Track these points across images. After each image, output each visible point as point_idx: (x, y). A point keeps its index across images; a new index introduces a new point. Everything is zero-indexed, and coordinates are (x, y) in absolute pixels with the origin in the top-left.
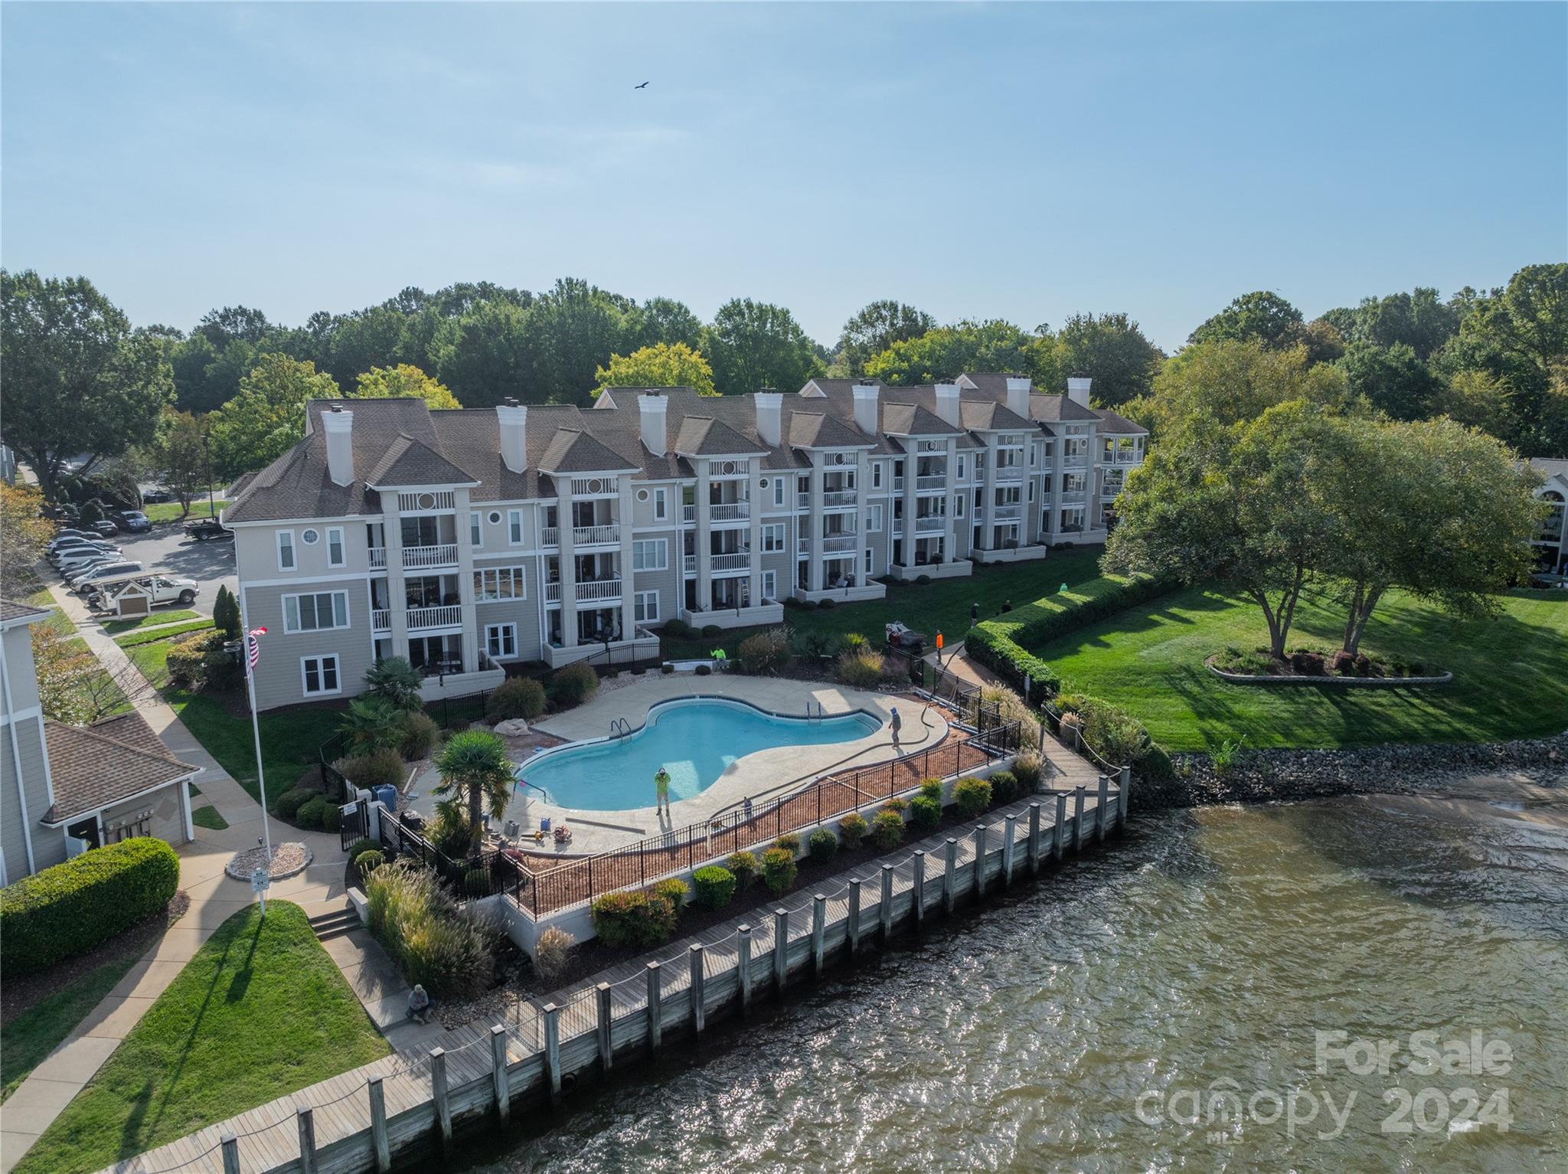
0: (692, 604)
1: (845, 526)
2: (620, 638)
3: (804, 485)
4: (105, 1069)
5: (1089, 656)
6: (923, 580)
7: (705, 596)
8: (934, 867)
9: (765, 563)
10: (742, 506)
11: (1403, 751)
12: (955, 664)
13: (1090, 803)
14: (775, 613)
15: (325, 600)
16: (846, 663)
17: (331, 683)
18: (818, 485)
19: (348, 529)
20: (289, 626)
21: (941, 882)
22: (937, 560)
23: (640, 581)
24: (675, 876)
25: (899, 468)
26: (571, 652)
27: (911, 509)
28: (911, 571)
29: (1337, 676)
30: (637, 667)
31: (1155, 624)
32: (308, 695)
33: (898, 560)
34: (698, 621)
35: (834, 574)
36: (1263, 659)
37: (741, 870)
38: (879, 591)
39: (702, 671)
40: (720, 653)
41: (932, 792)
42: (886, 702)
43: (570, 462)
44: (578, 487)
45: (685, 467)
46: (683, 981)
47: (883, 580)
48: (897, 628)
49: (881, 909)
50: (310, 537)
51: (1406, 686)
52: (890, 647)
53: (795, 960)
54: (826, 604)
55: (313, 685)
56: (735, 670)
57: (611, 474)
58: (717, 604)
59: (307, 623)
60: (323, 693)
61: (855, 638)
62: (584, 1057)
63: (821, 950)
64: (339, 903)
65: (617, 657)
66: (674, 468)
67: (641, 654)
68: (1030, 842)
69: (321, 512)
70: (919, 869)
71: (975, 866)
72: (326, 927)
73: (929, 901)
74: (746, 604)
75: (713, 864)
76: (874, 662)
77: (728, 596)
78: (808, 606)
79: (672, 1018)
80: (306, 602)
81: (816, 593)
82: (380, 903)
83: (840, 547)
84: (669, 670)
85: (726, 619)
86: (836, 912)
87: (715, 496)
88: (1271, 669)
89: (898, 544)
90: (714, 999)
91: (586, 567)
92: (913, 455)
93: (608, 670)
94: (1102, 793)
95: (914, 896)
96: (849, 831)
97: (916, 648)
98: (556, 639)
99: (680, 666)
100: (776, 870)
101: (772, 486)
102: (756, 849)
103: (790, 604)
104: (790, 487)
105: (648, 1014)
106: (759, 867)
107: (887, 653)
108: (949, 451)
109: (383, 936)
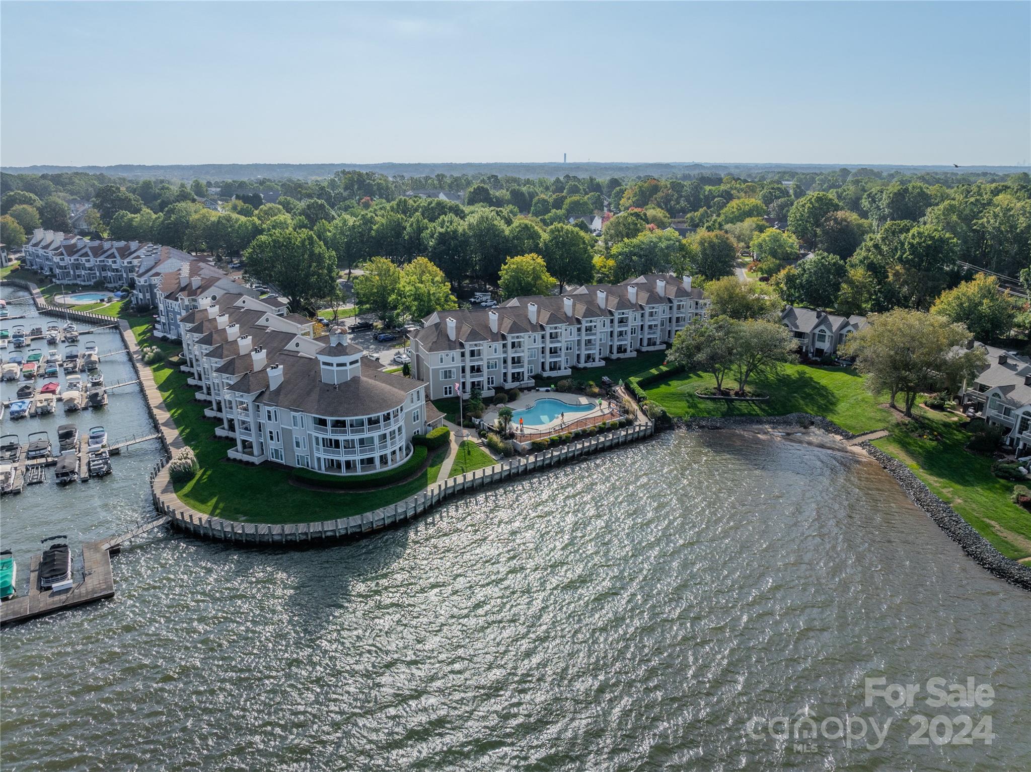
0: (543, 369)
1: (593, 342)
2: (523, 380)
3: (579, 330)
4: (455, 461)
5: (663, 389)
6: (619, 359)
7: (547, 367)
8: (602, 439)
9: (566, 355)
10: (559, 339)
11: (738, 418)
12: (620, 390)
13: (642, 428)
14: (569, 372)
15: (450, 371)
16: (588, 390)
17: (450, 393)
18: (583, 330)
19: (456, 353)
20: (441, 378)
21: (603, 442)
22: (625, 351)
23: (529, 362)
24: (547, 438)
25: (612, 321)
26: (510, 385)
27: (615, 334)
28: (615, 356)
29: (734, 397)
30: (529, 389)
31: (690, 377)
32: (445, 396)
33: (611, 352)
34: (545, 375)
35: (588, 357)
36: (713, 391)
37: (560, 437)
38: (603, 363)
39: (547, 391)
40: (553, 386)
41: (604, 424)
42: (597, 401)
43: (511, 331)
44: (513, 338)
45: (542, 328)
46: (550, 456)
47: (604, 359)
48: (606, 378)
49: (589, 447)
50: (447, 355)
51: (753, 401)
52: (602, 384)
53: (571, 455)
54: (585, 368)
55: (446, 393)
56: (557, 391)
57: (522, 334)
58: (551, 369)
59: (446, 377)
60: (448, 395)
61: (591, 383)
62: (532, 466)
63: (576, 453)
64: (480, 441)
65: (523, 386)
66: (539, 328)
67: (530, 385)
68: (626, 436)
69: (450, 349)
70: (598, 440)
71: (612, 440)
72: (479, 445)
73: (600, 446)
74: (560, 369)
75: (554, 436)
76: (596, 390)
77: (554, 367)
78: (580, 369)
79: (547, 462)
80: (446, 372)
81: (582, 365)
82: (491, 440)
83: (590, 349)
84: (538, 390)
85: (554, 374)
86: (579, 446)
87: (551, 337)
88: (714, 394)
89: (611, 346)
90: (555, 459)
91: (513, 360)
92: (617, 317)
93: (522, 390)
94: (646, 426)
95: (597, 445)
96: (584, 431)
97: (610, 386)
98: (505, 381)
99: (541, 389)
100: (567, 438)
101: (569, 330)
102: (564, 433)
103: (574, 368)
104: (574, 330)
105: (543, 460)
106: (564, 438)
107: (601, 388)
108: (630, 314)
109: (491, 446)
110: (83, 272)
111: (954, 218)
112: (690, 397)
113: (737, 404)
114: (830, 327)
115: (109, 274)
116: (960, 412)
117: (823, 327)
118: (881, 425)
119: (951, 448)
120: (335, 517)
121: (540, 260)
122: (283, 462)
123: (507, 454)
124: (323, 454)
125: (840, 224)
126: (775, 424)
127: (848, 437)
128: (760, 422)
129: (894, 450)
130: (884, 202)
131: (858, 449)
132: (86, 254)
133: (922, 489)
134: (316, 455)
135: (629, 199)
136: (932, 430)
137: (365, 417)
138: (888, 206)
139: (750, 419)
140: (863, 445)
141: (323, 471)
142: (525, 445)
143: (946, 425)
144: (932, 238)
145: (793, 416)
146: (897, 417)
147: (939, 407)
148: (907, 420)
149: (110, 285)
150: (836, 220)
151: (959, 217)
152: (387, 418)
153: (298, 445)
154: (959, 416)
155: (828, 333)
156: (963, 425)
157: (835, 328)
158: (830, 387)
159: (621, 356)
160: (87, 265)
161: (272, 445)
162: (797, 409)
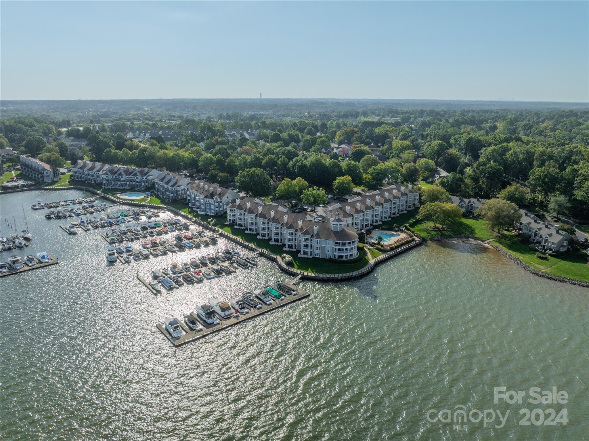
1: (387, 211)
2: (368, 226)
4: (370, 255)
5: (417, 228)
7: (374, 222)
9: (380, 217)
10: (378, 211)
11: (445, 237)
12: (404, 228)
16: (394, 229)
22: (395, 214)
24: (393, 246)
29: (441, 230)
31: (422, 223)
33: (390, 215)
35: (385, 217)
39: (378, 230)
40: (380, 228)
41: (407, 240)
47: (389, 217)
51: (448, 230)
53: (402, 251)
56: (382, 230)
61: (392, 226)
67: (371, 228)
68: (415, 244)
72: (374, 249)
74: (378, 222)
75: (395, 245)
76: (396, 229)
77: (376, 221)
80: (347, 225)
82: (377, 247)
83: (386, 214)
85: (377, 224)
87: (376, 211)
88: (435, 229)
94: (419, 240)
96: (403, 243)
97: (399, 227)
98: (363, 227)
100: (399, 245)
102: (397, 244)
108: (397, 201)
109: (377, 249)
110: (119, 183)
111: (495, 154)
112: (426, 230)
113: (443, 232)
114: (465, 203)
115: (134, 183)
116: (514, 231)
117: (462, 203)
118: (492, 237)
119: (514, 243)
120: (346, 273)
121: (350, 178)
122: (320, 257)
123: (384, 251)
124: (337, 254)
125: (450, 156)
126: (458, 238)
127: (483, 241)
128: (453, 238)
129: (497, 244)
130: (463, 144)
131: (486, 245)
132: (120, 174)
133: (510, 255)
134: (335, 254)
135: (340, 136)
136: (508, 238)
137: (347, 242)
138: (464, 145)
139: (450, 237)
140: (488, 243)
141: (337, 258)
142: (389, 248)
143: (511, 236)
144: (495, 169)
145: (462, 235)
146: (496, 234)
147: (508, 230)
148: (499, 235)
149: (136, 189)
150: (448, 154)
151: (497, 154)
152: (353, 242)
153: (328, 251)
154: (514, 233)
155: (465, 205)
156: (516, 236)
157: (467, 203)
158: (470, 224)
159: (394, 216)
160: (122, 179)
161: (317, 251)
162: (463, 233)
